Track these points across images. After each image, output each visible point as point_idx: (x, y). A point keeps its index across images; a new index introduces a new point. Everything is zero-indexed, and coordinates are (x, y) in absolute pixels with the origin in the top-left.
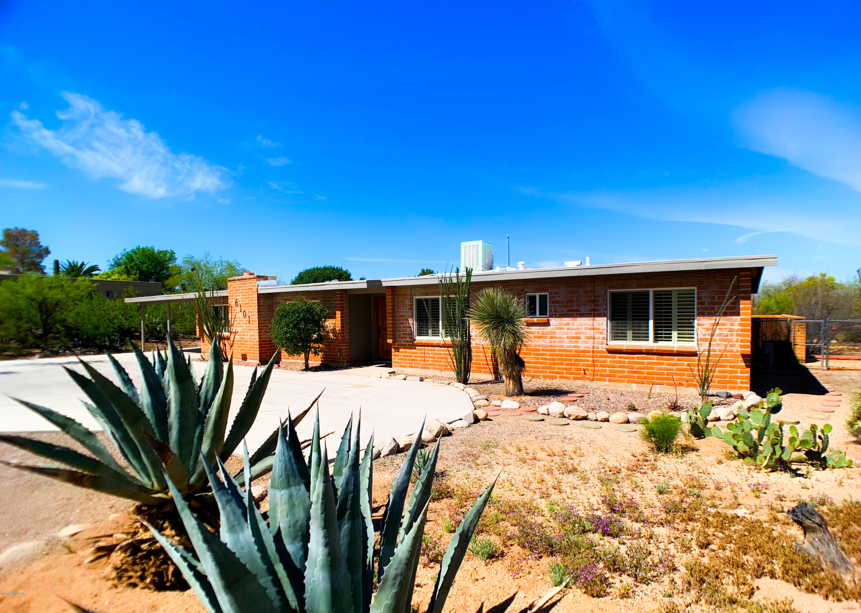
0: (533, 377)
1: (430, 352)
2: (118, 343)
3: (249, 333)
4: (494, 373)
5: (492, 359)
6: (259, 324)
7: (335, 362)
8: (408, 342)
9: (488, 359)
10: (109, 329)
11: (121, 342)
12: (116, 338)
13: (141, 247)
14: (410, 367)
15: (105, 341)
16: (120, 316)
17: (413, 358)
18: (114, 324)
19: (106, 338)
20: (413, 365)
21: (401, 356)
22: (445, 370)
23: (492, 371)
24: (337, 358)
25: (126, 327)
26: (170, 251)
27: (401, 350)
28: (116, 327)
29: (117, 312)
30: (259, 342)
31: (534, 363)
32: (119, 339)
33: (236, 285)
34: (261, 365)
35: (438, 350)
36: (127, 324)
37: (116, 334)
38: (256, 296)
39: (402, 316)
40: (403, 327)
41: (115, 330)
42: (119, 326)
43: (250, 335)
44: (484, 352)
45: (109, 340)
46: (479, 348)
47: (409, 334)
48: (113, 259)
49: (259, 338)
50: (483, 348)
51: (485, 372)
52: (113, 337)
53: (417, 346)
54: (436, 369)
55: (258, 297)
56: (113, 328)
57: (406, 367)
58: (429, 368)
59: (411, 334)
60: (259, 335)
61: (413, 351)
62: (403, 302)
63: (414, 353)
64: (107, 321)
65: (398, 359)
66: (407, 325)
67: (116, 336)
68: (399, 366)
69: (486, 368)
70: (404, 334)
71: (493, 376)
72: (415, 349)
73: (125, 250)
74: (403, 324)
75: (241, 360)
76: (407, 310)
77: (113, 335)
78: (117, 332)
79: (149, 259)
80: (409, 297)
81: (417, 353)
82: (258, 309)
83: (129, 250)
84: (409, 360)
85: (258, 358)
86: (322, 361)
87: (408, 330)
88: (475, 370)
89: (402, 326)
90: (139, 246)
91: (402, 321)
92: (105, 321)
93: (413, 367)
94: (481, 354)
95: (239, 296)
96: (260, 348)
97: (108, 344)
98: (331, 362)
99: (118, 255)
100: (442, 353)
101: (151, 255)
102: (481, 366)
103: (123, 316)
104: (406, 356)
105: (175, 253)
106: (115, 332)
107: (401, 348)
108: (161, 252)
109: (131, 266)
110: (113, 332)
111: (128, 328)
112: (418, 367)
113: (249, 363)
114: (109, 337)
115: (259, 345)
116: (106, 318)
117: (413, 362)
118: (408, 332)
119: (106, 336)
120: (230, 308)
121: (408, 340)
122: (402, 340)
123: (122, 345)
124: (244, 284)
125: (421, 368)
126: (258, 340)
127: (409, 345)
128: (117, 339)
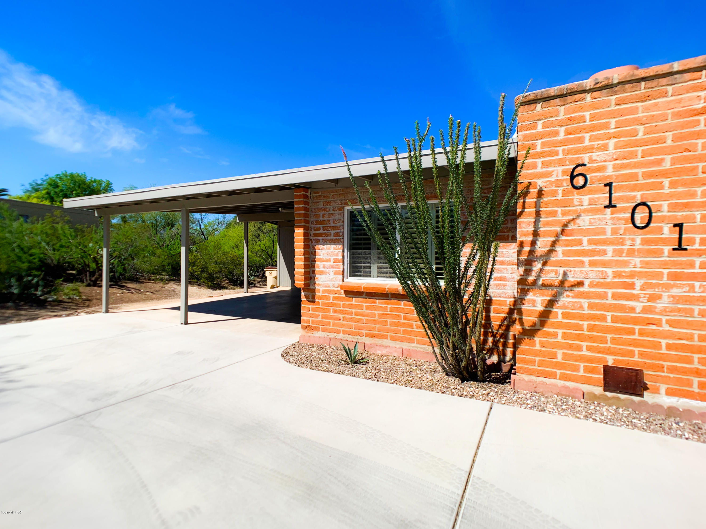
2: (40, 288)
3: (676, 291)
10: (18, 263)
11: (45, 286)
12: (36, 280)
13: (69, 172)
15: (10, 286)
16: (43, 244)
18: (31, 255)
19: (13, 280)
25: (55, 262)
26: (105, 181)
28: (36, 260)
29: (39, 238)
32: (41, 283)
33: (581, 109)
36: (57, 258)
37: (35, 272)
41: (33, 266)
42: (41, 260)
43: (679, 300)
45: (19, 286)
48: (31, 184)
52: (30, 278)
56: (30, 262)
64: (17, 250)
67: (35, 276)
73: (46, 175)
77: (30, 275)
78: (38, 269)
79: (79, 186)
83: (52, 175)
90: (66, 172)
92: (14, 250)
97: (16, 291)
99: (37, 180)
101: (82, 181)
103: (48, 244)
105: (112, 184)
106: (33, 269)
108: (95, 181)
109: (55, 192)
110: (30, 269)
111: (59, 262)
113: (660, 407)
114: (20, 278)
116: (15, 245)
119: (13, 276)
120: (531, 199)
123: (49, 293)
124: (646, 99)
128: (37, 282)
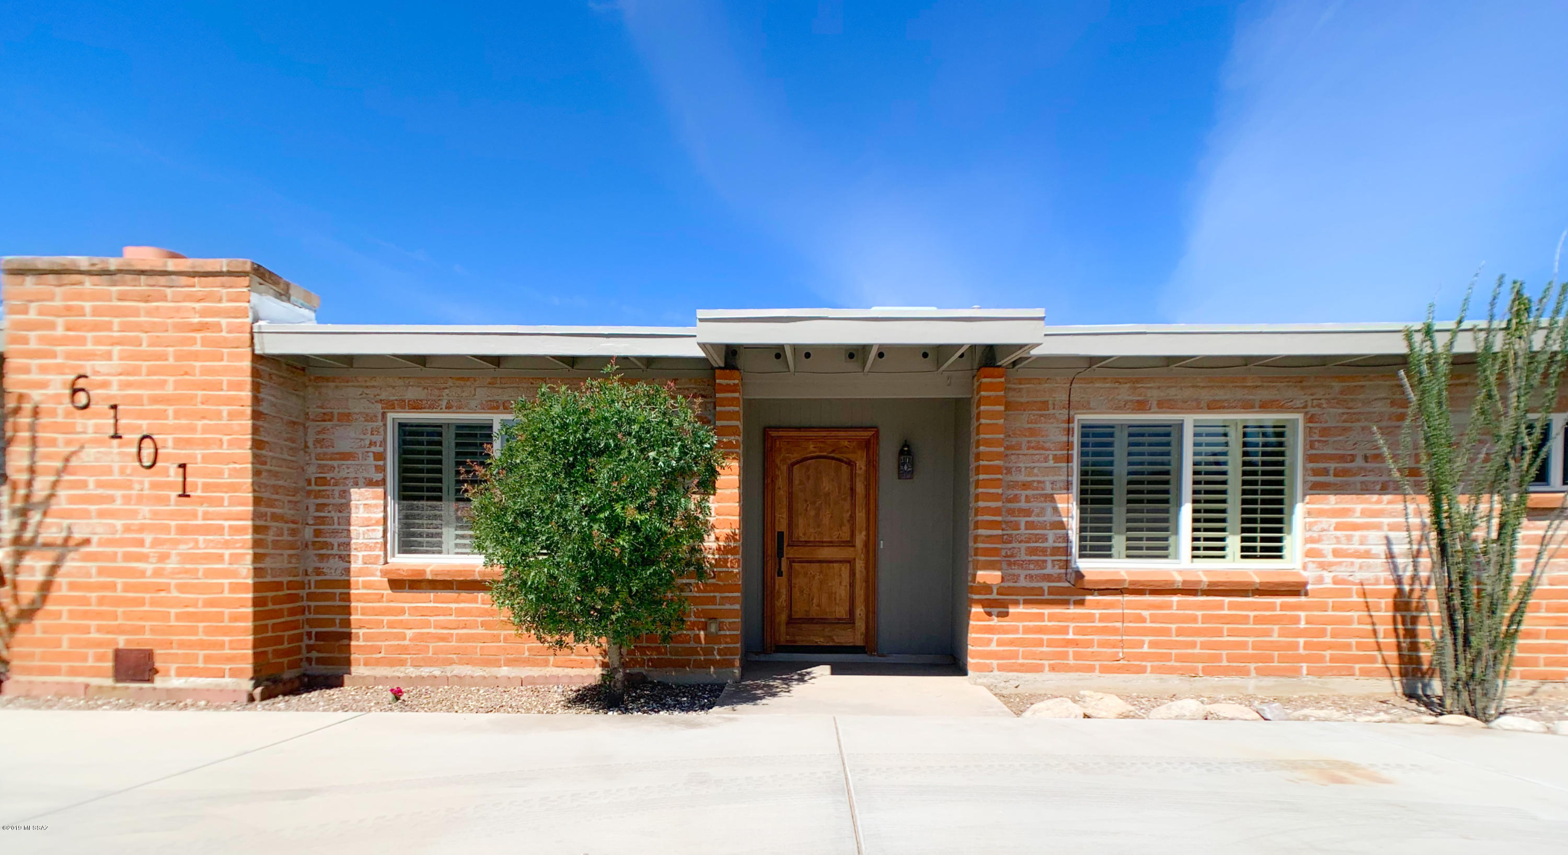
0: (1544, 679)
1: (1146, 613)
3: (183, 548)
4: (1403, 674)
5: (1396, 630)
6: (257, 501)
7: (681, 665)
8: (1048, 578)
9: (1381, 628)
14: (1053, 669)
17: (1071, 636)
20: (1071, 662)
21: (1015, 630)
22: (1208, 672)
23: (1394, 667)
24: (694, 651)
27: (1012, 610)
30: (257, 587)
31: (1549, 634)
33: (80, 296)
34: (265, 697)
35: (1180, 606)
38: (247, 364)
39: (1026, 486)
40: (1030, 525)
43: (185, 558)
44: (1368, 607)
46: (1348, 593)
47: (1055, 551)
49: (257, 572)
50: (1364, 594)
51: (1366, 673)
53: (1091, 591)
54: (1172, 671)
55: (255, 373)
57: (1038, 669)
58: (1142, 670)
59: (1067, 551)
60: (257, 558)
61: (1073, 610)
62: (1032, 432)
63: (1074, 618)
65: (1000, 643)
66: (1049, 517)
68: (1001, 668)
69: (1373, 660)
70: (1032, 551)
71: (1398, 684)
72: (1081, 603)
74: (1028, 512)
75: (109, 682)
76: (1051, 463)
80: (1063, 414)
81: (1090, 618)
82: (255, 430)
84: (1050, 643)
85: (249, 666)
86: (604, 665)
87: (1051, 535)
88: (1332, 669)
89: (1023, 520)
91: (1023, 504)
93: (1068, 669)
94: (1355, 614)
95: (108, 356)
96: (257, 616)
98: (656, 664)
100: (1199, 613)
102: (1354, 652)
104: (1041, 630)
107: (1016, 603)
112: (1091, 669)
113: (169, 692)
115: (256, 602)
117: (1071, 650)
118: (1050, 543)
120: (24, 419)
121: (1049, 570)
122: (1023, 573)
124: (147, 299)
125: (1105, 670)
126: (250, 581)
127: (1052, 591)
